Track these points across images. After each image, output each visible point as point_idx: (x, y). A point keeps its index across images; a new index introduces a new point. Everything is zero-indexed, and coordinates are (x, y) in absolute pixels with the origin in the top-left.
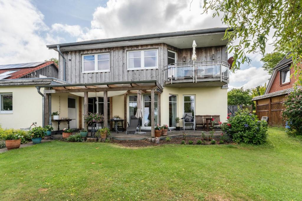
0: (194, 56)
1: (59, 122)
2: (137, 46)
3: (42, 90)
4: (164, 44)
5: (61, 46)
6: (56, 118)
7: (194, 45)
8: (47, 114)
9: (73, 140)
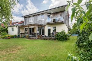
0: (52, 15)
1: (21, 34)
2: (40, 14)
3: (18, 27)
4: (46, 13)
5: (24, 16)
6: (21, 33)
7: (52, 12)
8: (19, 32)
9: (21, 38)
